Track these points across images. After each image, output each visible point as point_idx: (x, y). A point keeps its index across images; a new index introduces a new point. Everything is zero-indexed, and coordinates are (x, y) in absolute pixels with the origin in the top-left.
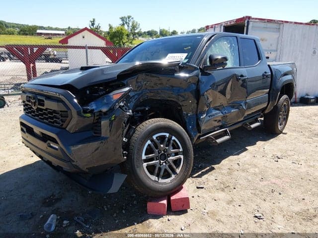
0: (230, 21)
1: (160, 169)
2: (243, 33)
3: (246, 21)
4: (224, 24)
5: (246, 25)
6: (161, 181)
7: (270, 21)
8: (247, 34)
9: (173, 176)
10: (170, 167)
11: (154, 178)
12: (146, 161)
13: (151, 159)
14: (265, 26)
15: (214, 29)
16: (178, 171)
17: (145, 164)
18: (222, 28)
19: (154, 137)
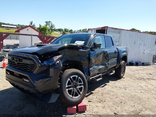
0: (99, 28)
1: (73, 92)
2: (105, 34)
3: (106, 29)
4: (96, 29)
5: (106, 30)
6: (74, 97)
7: (116, 29)
8: (106, 34)
9: (79, 95)
10: (78, 91)
11: (71, 96)
12: (68, 88)
13: (70, 87)
14: (114, 31)
15: (92, 31)
16: (81, 93)
17: (67, 90)
18: (95, 30)
19: (71, 77)
